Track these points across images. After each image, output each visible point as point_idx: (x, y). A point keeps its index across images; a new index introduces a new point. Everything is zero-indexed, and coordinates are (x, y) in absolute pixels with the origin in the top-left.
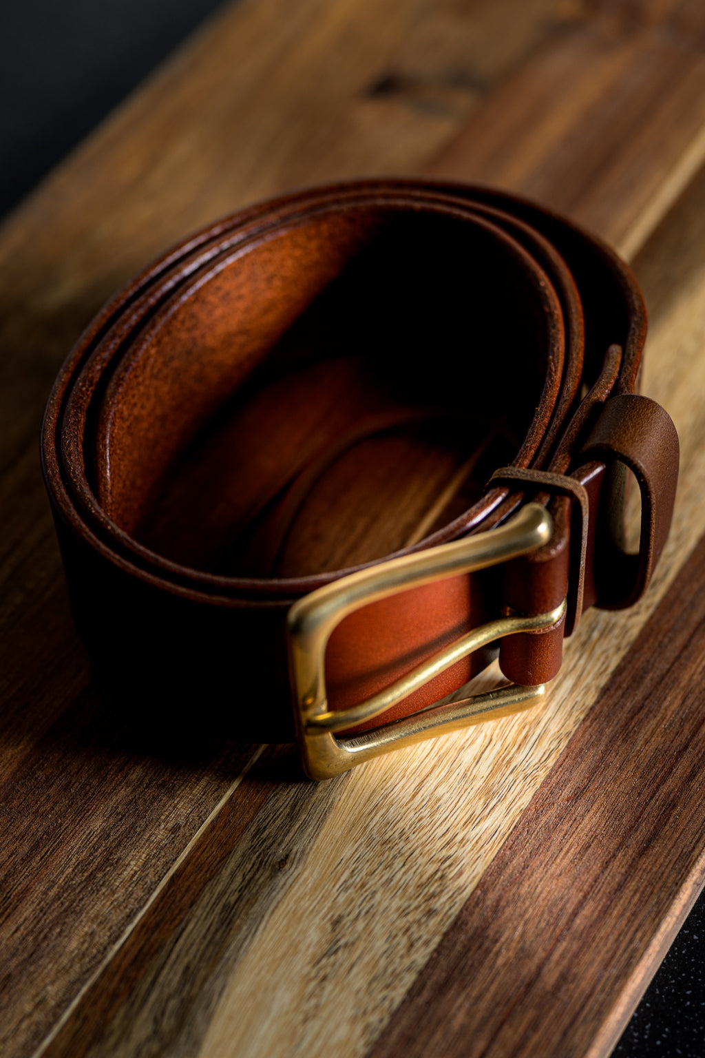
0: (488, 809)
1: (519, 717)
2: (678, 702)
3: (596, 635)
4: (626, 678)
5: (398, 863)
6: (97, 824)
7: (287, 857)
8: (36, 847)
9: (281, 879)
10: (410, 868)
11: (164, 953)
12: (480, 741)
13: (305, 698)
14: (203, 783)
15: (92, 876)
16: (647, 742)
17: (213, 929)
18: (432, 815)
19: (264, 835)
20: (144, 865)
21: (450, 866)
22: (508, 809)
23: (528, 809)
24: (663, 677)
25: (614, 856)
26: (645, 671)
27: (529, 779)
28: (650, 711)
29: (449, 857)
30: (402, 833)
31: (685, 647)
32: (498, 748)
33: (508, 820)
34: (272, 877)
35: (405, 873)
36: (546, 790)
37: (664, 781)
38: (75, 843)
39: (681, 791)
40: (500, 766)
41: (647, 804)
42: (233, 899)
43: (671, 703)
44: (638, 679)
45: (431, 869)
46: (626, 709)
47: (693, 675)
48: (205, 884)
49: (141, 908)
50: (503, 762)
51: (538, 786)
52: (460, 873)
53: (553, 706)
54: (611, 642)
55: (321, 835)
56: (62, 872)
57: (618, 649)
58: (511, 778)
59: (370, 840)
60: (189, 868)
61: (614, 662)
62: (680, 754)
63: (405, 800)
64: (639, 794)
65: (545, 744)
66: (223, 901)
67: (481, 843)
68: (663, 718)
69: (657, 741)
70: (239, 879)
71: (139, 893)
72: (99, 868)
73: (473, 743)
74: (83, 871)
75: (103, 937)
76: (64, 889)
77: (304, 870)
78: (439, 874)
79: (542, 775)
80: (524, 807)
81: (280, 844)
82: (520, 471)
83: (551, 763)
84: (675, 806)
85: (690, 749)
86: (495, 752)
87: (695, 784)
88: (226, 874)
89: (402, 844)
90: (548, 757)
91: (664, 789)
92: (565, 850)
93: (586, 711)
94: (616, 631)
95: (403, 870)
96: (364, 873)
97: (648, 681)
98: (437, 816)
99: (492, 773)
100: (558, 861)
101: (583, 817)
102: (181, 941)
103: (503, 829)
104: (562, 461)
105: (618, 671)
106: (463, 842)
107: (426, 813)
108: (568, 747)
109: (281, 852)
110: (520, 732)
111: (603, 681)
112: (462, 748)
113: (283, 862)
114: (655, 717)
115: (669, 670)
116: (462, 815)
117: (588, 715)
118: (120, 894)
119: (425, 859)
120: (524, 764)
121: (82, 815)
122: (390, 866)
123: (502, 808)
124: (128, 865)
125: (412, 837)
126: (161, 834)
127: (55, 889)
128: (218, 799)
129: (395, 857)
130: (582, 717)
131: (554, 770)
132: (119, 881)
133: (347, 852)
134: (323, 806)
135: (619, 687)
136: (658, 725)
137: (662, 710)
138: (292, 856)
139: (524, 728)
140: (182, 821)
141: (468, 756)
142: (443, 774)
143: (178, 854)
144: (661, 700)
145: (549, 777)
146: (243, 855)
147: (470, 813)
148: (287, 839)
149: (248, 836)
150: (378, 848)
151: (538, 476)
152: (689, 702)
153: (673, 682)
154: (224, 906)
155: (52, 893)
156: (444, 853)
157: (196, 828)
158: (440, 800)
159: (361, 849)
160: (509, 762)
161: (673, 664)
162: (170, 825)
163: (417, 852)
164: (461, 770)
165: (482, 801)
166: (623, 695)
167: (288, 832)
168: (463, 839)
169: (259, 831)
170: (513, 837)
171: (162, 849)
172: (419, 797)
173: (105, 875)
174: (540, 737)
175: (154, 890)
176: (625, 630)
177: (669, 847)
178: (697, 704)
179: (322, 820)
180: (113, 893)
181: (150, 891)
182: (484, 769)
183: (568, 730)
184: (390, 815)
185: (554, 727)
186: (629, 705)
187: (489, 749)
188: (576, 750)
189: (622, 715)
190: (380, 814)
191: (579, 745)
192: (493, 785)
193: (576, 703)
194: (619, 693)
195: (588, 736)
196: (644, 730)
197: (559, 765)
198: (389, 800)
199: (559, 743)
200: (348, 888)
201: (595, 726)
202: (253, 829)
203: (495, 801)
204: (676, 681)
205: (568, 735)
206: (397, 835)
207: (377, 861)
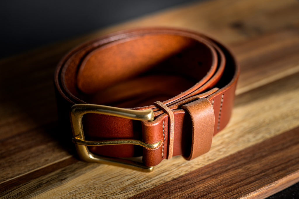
0: (120, 193)
2: (190, 192)
3: (183, 165)
4: (182, 179)
5: (88, 194)
6: (33, 150)
9: (58, 184)
11: (19, 186)
17: (34, 187)
18: (106, 187)
19: (64, 172)
20: (33, 164)
22: (125, 196)
24: (191, 184)
26: (189, 180)
27: (136, 191)
28: (181, 190)
30: (95, 188)
31: (204, 179)
32: (135, 180)
34: (57, 182)
36: (138, 196)
40: (132, 184)
42: (44, 182)
44: (185, 181)
46: (175, 187)
47: (201, 187)
48: (42, 176)
50: (134, 184)
51: (137, 194)
53: (158, 177)
54: (186, 168)
57: (186, 171)
58: (132, 188)
59: (87, 185)
61: (183, 174)
63: (103, 181)
65: (148, 185)
66: (42, 182)
68: (183, 194)
70: (50, 178)
71: (27, 170)
72: (24, 160)
73: (131, 175)
75: (10, 176)
77: (65, 184)
79: (141, 192)
80: (129, 197)
83: (145, 190)
88: (48, 176)
89: (93, 190)
90: (146, 188)
94: (189, 167)
95: (88, 196)
96: (78, 192)
97: (187, 183)
98: (107, 188)
99: (129, 185)
102: (25, 186)
105: (181, 177)
107: (105, 186)
108: (153, 188)
109: (65, 177)
110: (144, 179)
111: (175, 177)
113: (62, 180)
114: (182, 192)
115: (195, 183)
116: (113, 191)
117: (165, 183)
120: (139, 187)
122: (85, 194)
123: (124, 194)
124: (30, 163)
125: (96, 190)
126: (43, 160)
129: (88, 193)
130: (163, 183)
131: (145, 192)
132: (25, 165)
133: (79, 185)
135: (179, 180)
136: (181, 195)
137: (185, 192)
138: (66, 179)
139: (146, 178)
140: (50, 159)
141: (127, 178)
142: (117, 179)
143: (43, 166)
144: (187, 189)
145: (142, 193)
146: (55, 174)
147: (115, 192)
148: (68, 175)
149: (60, 170)
150: (87, 188)
152: (194, 193)
153: (194, 186)
158: (111, 184)
159: (83, 186)
160: (135, 185)
161: (197, 182)
162: (47, 159)
163: (94, 194)
164: (121, 180)
165: (121, 190)
168: (108, 197)
172: (106, 182)
173: (23, 162)
174: (148, 183)
176: (192, 167)
179: (80, 175)
181: (29, 171)
182: (128, 183)
183: (157, 184)
184: (96, 182)
185: (154, 182)
186: (177, 186)
187: (133, 179)
188: (154, 190)
189: (173, 188)
190: (94, 181)
191: (156, 189)
192: (126, 188)
193: (164, 179)
194: (177, 182)
195: (160, 188)
196: (176, 194)
197: (147, 191)
198: (99, 178)
199: (152, 186)
200: (71, 194)
201: (165, 187)
202: (63, 169)
203: (124, 192)
204: (195, 186)
205: (156, 185)
206: (93, 188)
207: (83, 191)
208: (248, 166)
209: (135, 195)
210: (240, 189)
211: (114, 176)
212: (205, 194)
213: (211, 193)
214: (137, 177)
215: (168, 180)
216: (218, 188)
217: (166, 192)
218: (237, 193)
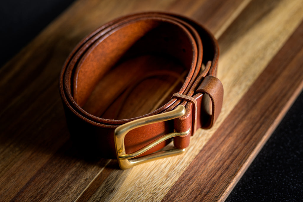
0: (167, 181)
1: (178, 156)
2: (219, 156)
3: (200, 136)
4: (207, 148)
5: (142, 193)
6: (67, 177)
7: (114, 189)
8: (50, 182)
9: (111, 195)
10: (145, 195)
12: (167, 162)
13: (119, 150)
14: (95, 168)
15: (64, 190)
16: (210, 166)
18: (152, 181)
19: (109, 183)
20: (77, 188)
21: (155, 195)
22: (172, 181)
23: (177, 181)
24: (216, 149)
25: (198, 196)
26: (212, 146)
27: (178, 173)
28: (212, 157)
29: (155, 193)
30: (144, 186)
31: (223, 141)
32: (171, 164)
33: (171, 184)
34: (109, 194)
35: (143, 196)
36: (182, 177)
37: (213, 177)
38: (60, 182)
39: (217, 180)
40: (171, 170)
41: (208, 183)
42: (99, 199)
43: (218, 155)
44: (210, 148)
45: (150, 195)
47: (224, 148)
48: (92, 195)
49: (75, 200)
50: (172, 168)
51: (180, 175)
52: (157, 197)
53: (187, 154)
54: (204, 138)
55: (123, 184)
56: (56, 189)
57: (206, 140)
58: (174, 173)
59: (135, 186)
60: (88, 190)
61: (204, 143)
62: (219, 170)
63: (146, 177)
64: (206, 180)
65: (184, 164)
66: (96, 200)
67: (164, 190)
68: (215, 160)
69: (213, 166)
70: (101, 194)
71: (75, 196)
72: (66, 188)
73: (165, 162)
74: (62, 189)
76: (57, 193)
77: (118, 193)
78: (152, 197)
79: (182, 172)
80: (176, 181)
81: (112, 186)
82: (180, 94)
83: (184, 169)
84: (215, 184)
85: (221, 169)
86: (170, 166)
87: (221, 178)
88: (98, 192)
89: (143, 188)
90: (184, 168)
91: (213, 179)
92: (185, 193)
93: (195, 156)
94: (206, 135)
95: (143, 195)
96: (133, 195)
97: (212, 149)
99: (169, 171)
100: (183, 196)
101: (191, 185)
103: (170, 186)
104: (192, 92)
105: (205, 146)
106: (159, 189)
107: (151, 180)
108: (190, 165)
109: (112, 188)
110: (177, 160)
111: (201, 148)
112: (162, 164)
113: (112, 191)
114: (213, 159)
115: (218, 147)
116: (160, 182)
117: (196, 157)
118: (70, 196)
119: (149, 193)
120: (178, 169)
121: (63, 174)
122: (139, 194)
123: (170, 181)
124: (73, 188)
125: (146, 187)
126: (82, 181)
127: (54, 193)
128: (98, 172)
129: (141, 192)
130: (194, 157)
131: (185, 171)
132: (70, 192)
133: (129, 189)
134: (125, 176)
135: (205, 150)
136: (214, 161)
137: (215, 157)
138: (115, 189)
139: (178, 159)
140: (88, 177)
141: (163, 166)
142: (156, 170)
143: (86, 186)
144: (215, 155)
145: (184, 173)
146: (103, 188)
147: (162, 181)
148: (114, 184)
149: (104, 183)
150: (137, 189)
151: (184, 97)
152: (223, 156)
154: (96, 201)
155: (53, 194)
156: (154, 192)
157: (91, 180)
158: (154, 177)
159: (133, 189)
160: (174, 169)
161: (219, 145)
162: (85, 178)
163: (147, 191)
164: (161, 170)
165: (165, 178)
166: (206, 153)
167: (115, 182)
168: (159, 188)
169: (107, 182)
170: (172, 189)
171: (82, 185)
172: (149, 176)
173: (67, 190)
174: (183, 163)
175: (79, 195)
176: (208, 135)
177: (212, 195)
178: (225, 156)
179: (124, 180)
180: (69, 195)
181: (78, 195)
182: (167, 170)
184: (141, 180)
185: (186, 160)
186: (207, 155)
187: (169, 164)
188: (191, 167)
189: (204, 158)
190: (139, 180)
191: (192, 165)
192: (169, 174)
193: (193, 154)
194: (205, 152)
195: (195, 163)
196: (210, 163)
197: (187, 170)
198: (141, 176)
199: (187, 164)
200: (128, 199)
201: (197, 160)
202: (106, 181)
203: (169, 178)
204: (220, 150)
205: (190, 162)
206: (142, 186)
207: (136, 192)
208: (249, 116)
209: (179, 177)
210: (254, 137)
211: (153, 169)
212: (231, 153)
213: (235, 149)
214: (171, 162)
215: (197, 153)
216: (238, 144)
217: (201, 165)
218: (254, 141)
